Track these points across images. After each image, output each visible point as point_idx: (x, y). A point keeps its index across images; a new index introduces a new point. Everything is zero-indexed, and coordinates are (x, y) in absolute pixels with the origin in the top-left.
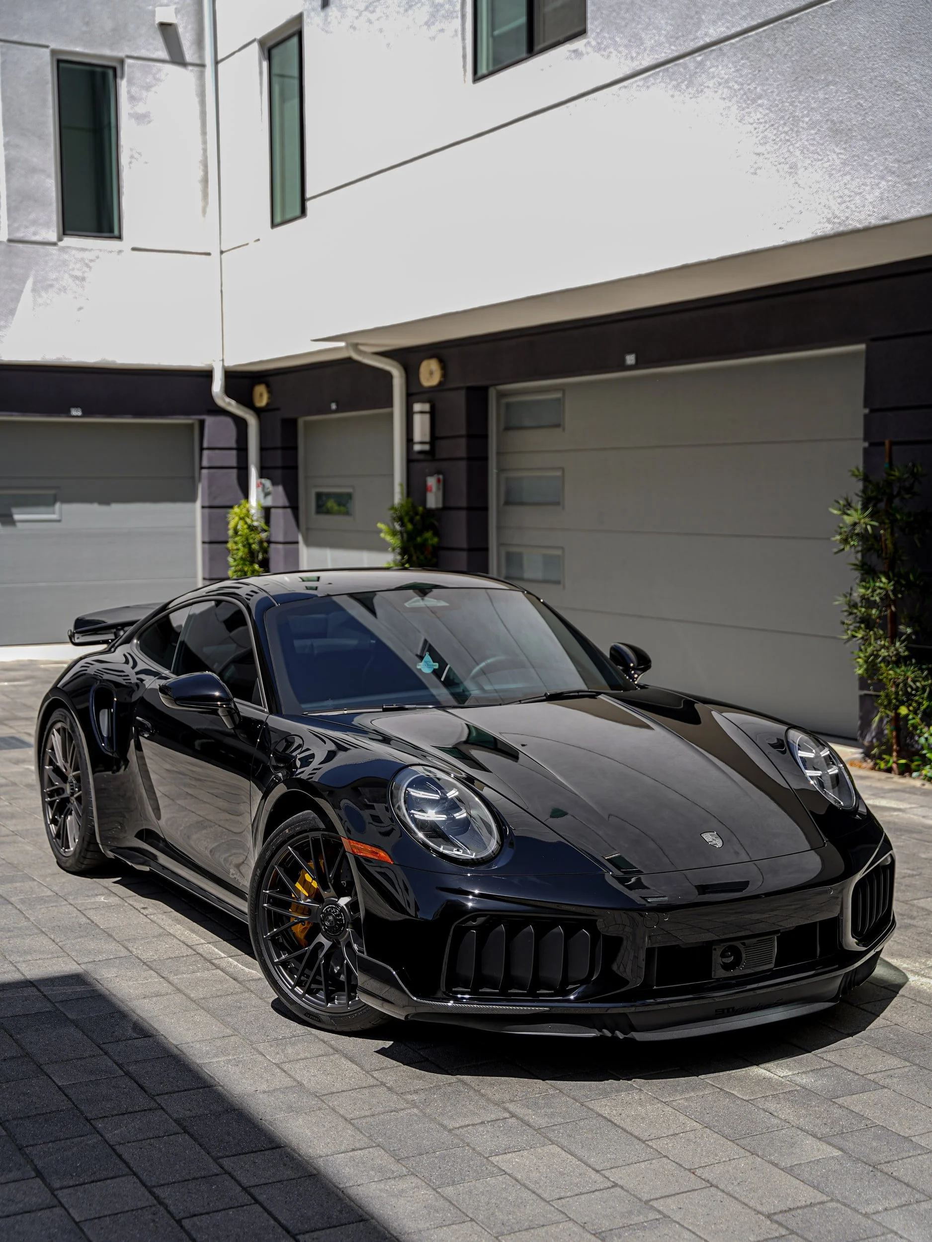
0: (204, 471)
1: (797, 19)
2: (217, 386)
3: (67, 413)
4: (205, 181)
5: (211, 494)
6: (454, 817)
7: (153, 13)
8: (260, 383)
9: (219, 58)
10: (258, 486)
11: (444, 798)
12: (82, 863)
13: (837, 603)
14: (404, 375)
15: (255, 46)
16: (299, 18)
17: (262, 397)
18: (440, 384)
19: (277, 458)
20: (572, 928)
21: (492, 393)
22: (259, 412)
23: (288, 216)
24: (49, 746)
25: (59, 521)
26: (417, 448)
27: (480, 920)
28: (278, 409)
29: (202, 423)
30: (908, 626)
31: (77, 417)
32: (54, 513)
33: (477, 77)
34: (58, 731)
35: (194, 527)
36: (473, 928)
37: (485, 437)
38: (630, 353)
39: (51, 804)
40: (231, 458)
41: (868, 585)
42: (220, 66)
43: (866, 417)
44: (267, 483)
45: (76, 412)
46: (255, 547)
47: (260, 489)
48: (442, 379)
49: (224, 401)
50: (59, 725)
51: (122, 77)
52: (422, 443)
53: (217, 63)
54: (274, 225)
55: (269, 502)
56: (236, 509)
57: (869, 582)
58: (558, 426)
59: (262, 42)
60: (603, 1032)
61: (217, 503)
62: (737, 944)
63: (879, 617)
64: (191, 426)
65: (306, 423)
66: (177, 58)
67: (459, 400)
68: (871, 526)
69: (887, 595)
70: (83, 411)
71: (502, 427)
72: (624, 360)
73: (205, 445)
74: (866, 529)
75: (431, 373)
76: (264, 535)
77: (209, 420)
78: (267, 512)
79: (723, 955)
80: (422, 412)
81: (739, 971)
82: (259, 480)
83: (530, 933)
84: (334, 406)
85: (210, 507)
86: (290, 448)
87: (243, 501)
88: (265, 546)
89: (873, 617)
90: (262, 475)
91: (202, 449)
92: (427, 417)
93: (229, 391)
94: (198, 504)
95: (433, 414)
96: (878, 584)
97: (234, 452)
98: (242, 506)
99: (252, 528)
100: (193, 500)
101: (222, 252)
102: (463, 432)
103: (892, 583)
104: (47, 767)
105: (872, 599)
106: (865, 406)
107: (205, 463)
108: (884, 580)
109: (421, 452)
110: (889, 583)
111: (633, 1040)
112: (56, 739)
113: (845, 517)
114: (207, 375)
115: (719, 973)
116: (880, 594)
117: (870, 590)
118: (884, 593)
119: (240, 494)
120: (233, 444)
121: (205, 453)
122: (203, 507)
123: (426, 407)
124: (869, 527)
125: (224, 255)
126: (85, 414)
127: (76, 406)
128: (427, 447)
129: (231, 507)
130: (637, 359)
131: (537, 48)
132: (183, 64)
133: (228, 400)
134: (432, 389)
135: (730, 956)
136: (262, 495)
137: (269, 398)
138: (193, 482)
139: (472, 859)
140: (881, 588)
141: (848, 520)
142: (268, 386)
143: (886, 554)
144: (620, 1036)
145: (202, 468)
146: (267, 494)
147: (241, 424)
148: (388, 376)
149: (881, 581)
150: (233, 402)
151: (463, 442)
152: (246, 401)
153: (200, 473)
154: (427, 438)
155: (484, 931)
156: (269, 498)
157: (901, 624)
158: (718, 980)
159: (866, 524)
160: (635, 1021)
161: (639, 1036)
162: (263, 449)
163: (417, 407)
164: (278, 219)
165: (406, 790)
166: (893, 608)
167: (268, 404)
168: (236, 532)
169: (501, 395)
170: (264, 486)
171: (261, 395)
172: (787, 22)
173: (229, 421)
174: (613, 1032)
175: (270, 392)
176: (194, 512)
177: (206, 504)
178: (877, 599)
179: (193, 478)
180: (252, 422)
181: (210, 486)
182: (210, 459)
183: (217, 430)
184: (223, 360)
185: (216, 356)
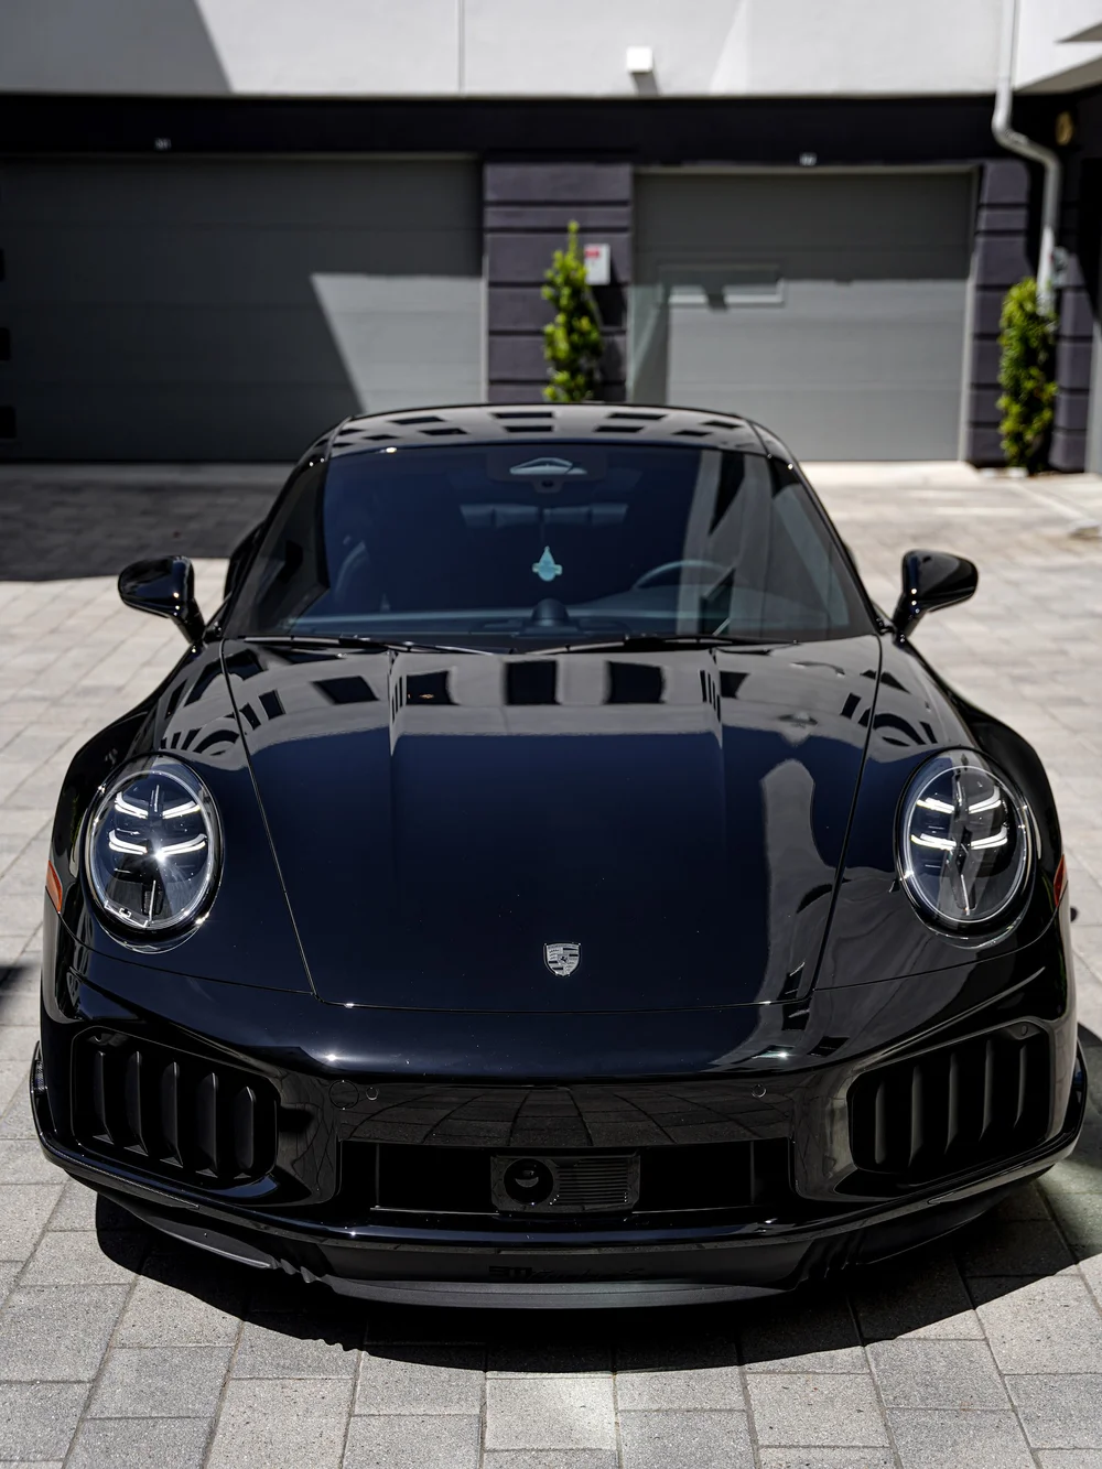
0: (979, 238)
2: (1000, 117)
3: (795, 161)
5: (986, 269)
8: (1063, 110)
10: (1051, 258)
11: (153, 819)
17: (1064, 130)
20: (231, 1083)
22: (1062, 153)
25: (781, 305)
28: (1082, 148)
29: (981, 170)
31: (807, 166)
32: (774, 293)
35: (962, 314)
36: (100, 1047)
40: (1018, 219)
44: (1062, 255)
45: (808, 160)
46: (1034, 343)
47: (1051, 261)
49: (1010, 138)
55: (1061, 280)
56: (1015, 292)
60: (281, 1265)
61: (993, 281)
62: (549, 1162)
64: (967, 177)
70: (818, 160)
73: (984, 201)
76: (1050, 328)
77: (992, 167)
78: (1059, 292)
79: (513, 1174)
81: (546, 1206)
82: (1053, 250)
85: (985, 288)
87: (1030, 277)
88: (1050, 345)
90: (1057, 242)
91: (979, 206)
93: (1015, 122)
94: (970, 285)
97: (1024, 211)
98: (1026, 285)
99: (1033, 318)
100: (961, 274)
107: (982, 226)
111: (330, 1289)
114: (987, 102)
115: (503, 1203)
119: (1025, 265)
120: (1023, 199)
121: (984, 214)
122: (976, 287)
126: (820, 162)
127: (808, 150)
129: (1009, 287)
133: (1016, 136)
136: (1055, 271)
137: (1072, 132)
138: (966, 251)
142: (1075, 115)
144: (309, 1277)
145: (977, 233)
146: (1059, 270)
147: (1036, 171)
150: (1024, 139)
152: (1043, 136)
153: (974, 241)
156: (1061, 275)
158: (504, 1214)
160: (330, 1257)
161: (338, 1285)
162: (1064, 205)
167: (1071, 139)
168: (1010, 324)
170: (1058, 258)
171: (1064, 127)
173: (1019, 167)
174: (296, 1268)
175: (1073, 122)
176: (964, 294)
177: (980, 283)
179: (966, 247)
180: (1052, 167)
181: (986, 259)
182: (989, 220)
183: (1001, 181)
184: (1010, 79)
185: (1004, 73)
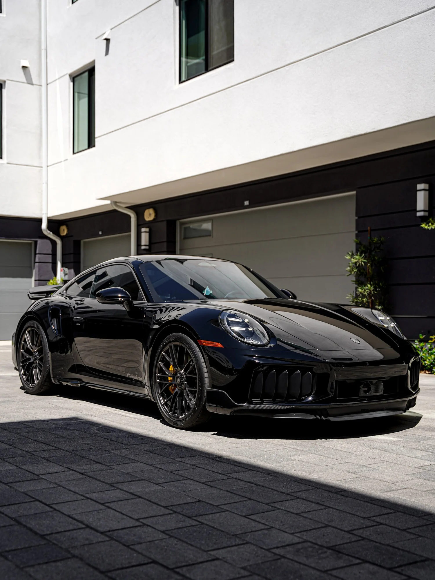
0: (37, 264)
1: (332, 51)
2: (44, 225)
4: (41, 135)
5: (40, 275)
6: (248, 330)
7: (20, 62)
8: (63, 225)
9: (49, 82)
10: (61, 271)
11: (243, 322)
12: (42, 388)
13: (347, 298)
14: (136, 217)
15: (67, 77)
16: (94, 62)
17: (64, 231)
18: (154, 219)
19: (71, 258)
20: (303, 372)
21: (178, 223)
22: (62, 238)
23: (80, 150)
24: (23, 339)
26: (143, 248)
27: (265, 368)
28: (72, 236)
29: (36, 242)
30: (379, 306)
33: (181, 82)
34: (29, 332)
36: (262, 371)
37: (174, 242)
38: (246, 200)
39: (23, 367)
40: (49, 259)
41: (362, 288)
42: (48, 86)
43: (357, 220)
44: (66, 269)
47: (62, 272)
48: (155, 217)
49: (47, 232)
50: (30, 329)
51: (5, 88)
52: (145, 245)
53: (47, 84)
54: (74, 153)
56: (51, 281)
57: (363, 287)
58: (210, 235)
59: (70, 75)
60: (317, 417)
61: (42, 278)
62: (369, 382)
63: (367, 302)
64: (31, 244)
65: (85, 242)
66: (30, 82)
67: (163, 226)
68: (364, 262)
69: (370, 292)
71: (182, 237)
72: (244, 203)
73: (37, 252)
74: (362, 264)
75: (150, 215)
77: (40, 241)
78: (65, 282)
79: (364, 387)
80: (145, 232)
81: (370, 393)
82: (62, 268)
83: (286, 374)
84: (100, 233)
85: (39, 280)
86: (77, 253)
87: (54, 278)
89: (365, 302)
90: (63, 266)
91: (35, 254)
92: (148, 234)
93: (49, 227)
94: (33, 279)
95: (150, 233)
96: (366, 288)
97: (51, 256)
98: (54, 280)
100: (31, 277)
101: (48, 166)
102: (165, 240)
103: (372, 287)
104: (21, 350)
105: (364, 294)
106: (356, 216)
107: (37, 260)
108: (369, 286)
109: (144, 250)
110: (371, 287)
111: (329, 420)
112: (27, 336)
113: (352, 259)
114: (40, 221)
115: (362, 394)
116: (367, 292)
117: (363, 290)
118: (369, 291)
119: (53, 274)
120: (50, 252)
121: (37, 256)
122: (35, 280)
123: (147, 230)
124: (363, 263)
125: (49, 167)
128: (147, 247)
129: (49, 281)
130: (250, 203)
131: (209, 69)
132: (32, 84)
133: (49, 232)
134: (150, 222)
135: (366, 387)
136: (63, 275)
137: (67, 231)
138: (31, 269)
139: (259, 344)
140: (367, 289)
141: (354, 261)
142: (67, 226)
143: (369, 275)
144: (324, 419)
145: (35, 263)
146: (65, 275)
147: (54, 243)
148: (129, 217)
149: (368, 286)
150: (51, 233)
151: (165, 244)
152: (56, 232)
153: (34, 265)
154: (148, 244)
155: (266, 373)
156: (67, 276)
157: (376, 305)
158: (362, 397)
159: (362, 262)
160: (330, 412)
161: (332, 419)
162: (64, 255)
163: (143, 230)
164: (76, 151)
165: (227, 319)
166: (373, 298)
167: (67, 234)
169: (182, 224)
170: (64, 270)
171: (64, 230)
172: (327, 52)
173: (48, 242)
174: (320, 417)
175: (68, 229)
176: (31, 283)
177: (37, 279)
178: (366, 294)
179: (31, 267)
180: (59, 242)
181: (39, 271)
182: (39, 259)
183: (43, 246)
184: (47, 214)
185: (44, 212)
